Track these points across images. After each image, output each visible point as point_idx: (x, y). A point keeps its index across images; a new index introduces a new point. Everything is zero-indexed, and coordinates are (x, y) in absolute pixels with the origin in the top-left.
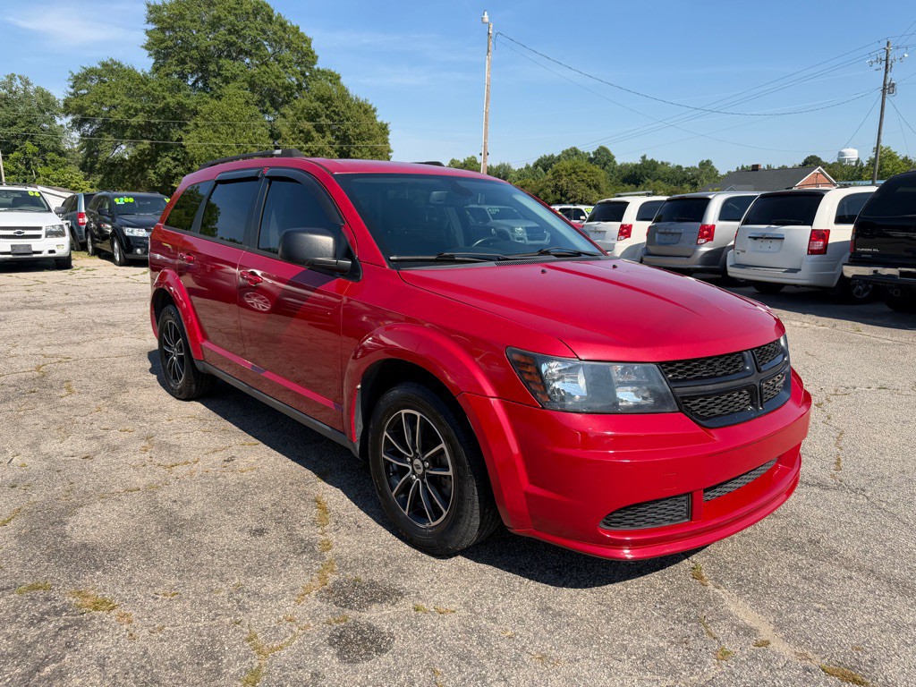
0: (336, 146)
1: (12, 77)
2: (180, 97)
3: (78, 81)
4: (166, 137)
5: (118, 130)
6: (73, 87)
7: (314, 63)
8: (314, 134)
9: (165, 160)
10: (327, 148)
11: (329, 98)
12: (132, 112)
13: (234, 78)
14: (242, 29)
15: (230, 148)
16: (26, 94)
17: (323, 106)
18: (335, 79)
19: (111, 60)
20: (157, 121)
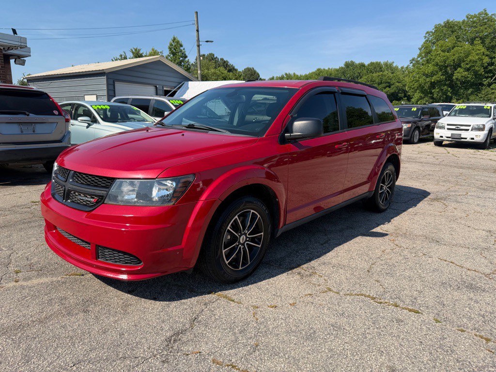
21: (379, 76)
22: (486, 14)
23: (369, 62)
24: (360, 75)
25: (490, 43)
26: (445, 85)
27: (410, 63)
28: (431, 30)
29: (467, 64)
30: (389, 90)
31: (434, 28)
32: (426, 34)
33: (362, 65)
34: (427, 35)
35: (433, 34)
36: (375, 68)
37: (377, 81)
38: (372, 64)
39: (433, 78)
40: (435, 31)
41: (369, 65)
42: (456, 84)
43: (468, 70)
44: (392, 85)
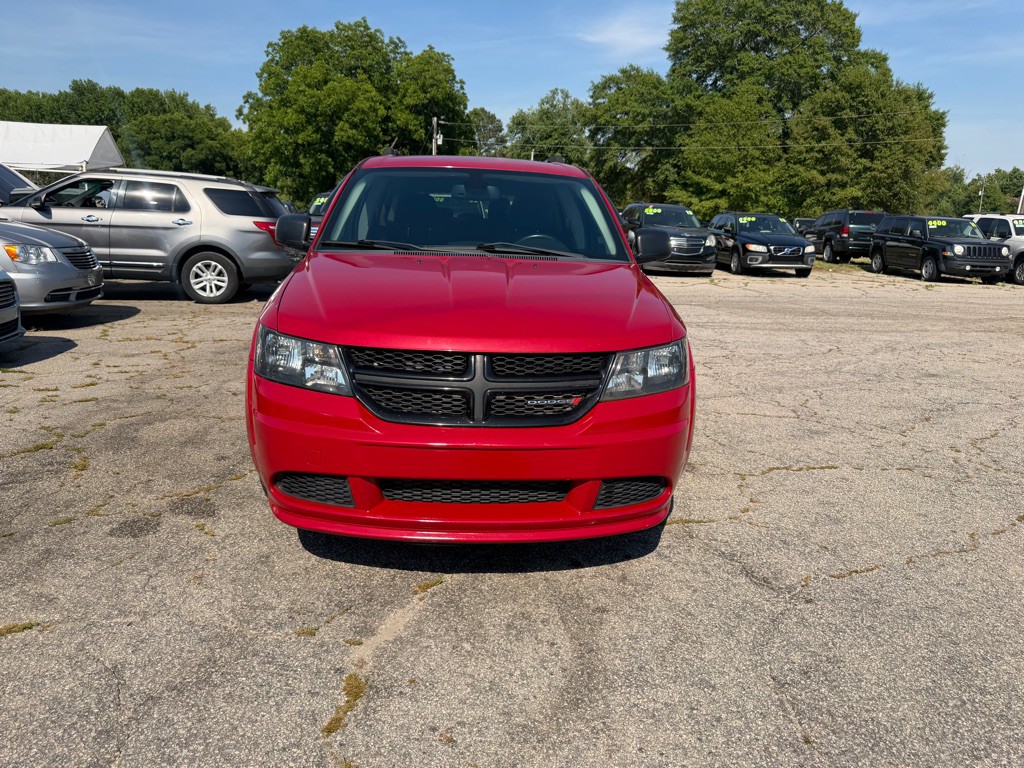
0: (858, 144)
1: (554, 92)
2: (690, 99)
3: (599, 90)
4: (670, 143)
5: (624, 137)
6: (592, 97)
7: (855, 45)
8: (832, 131)
9: (665, 167)
10: (845, 147)
11: (859, 86)
12: (639, 118)
13: (752, 71)
14: (769, 15)
15: (728, 151)
16: (565, 108)
17: (848, 96)
18: (879, 60)
19: (631, 66)
20: (662, 126)
21: (166, 121)
22: (367, 28)
23: (134, 89)
24: (115, 115)
25: (381, 81)
26: (321, 151)
27: (245, 102)
28: (277, 41)
29: (354, 115)
30: (192, 155)
31: (280, 37)
32: (268, 47)
33: (118, 94)
34: (270, 49)
35: (282, 48)
36: (149, 102)
37: (163, 131)
38: (139, 92)
39: (300, 136)
40: (284, 43)
41: (132, 94)
42: (337, 150)
43: (354, 126)
44: (198, 143)
